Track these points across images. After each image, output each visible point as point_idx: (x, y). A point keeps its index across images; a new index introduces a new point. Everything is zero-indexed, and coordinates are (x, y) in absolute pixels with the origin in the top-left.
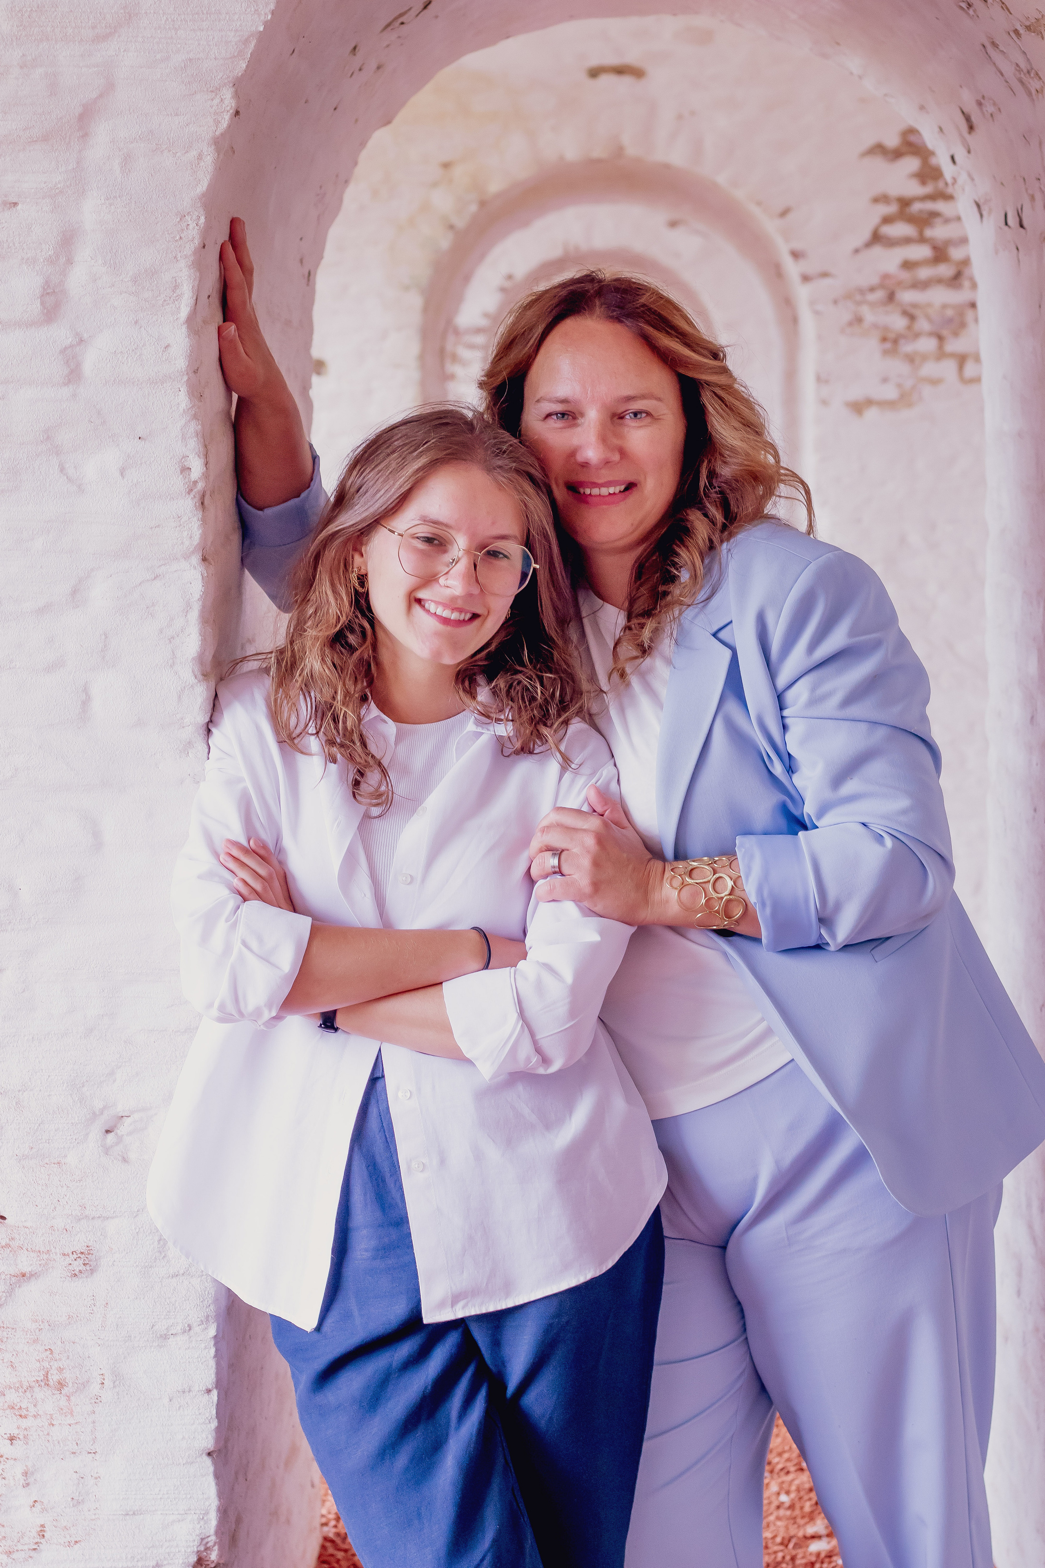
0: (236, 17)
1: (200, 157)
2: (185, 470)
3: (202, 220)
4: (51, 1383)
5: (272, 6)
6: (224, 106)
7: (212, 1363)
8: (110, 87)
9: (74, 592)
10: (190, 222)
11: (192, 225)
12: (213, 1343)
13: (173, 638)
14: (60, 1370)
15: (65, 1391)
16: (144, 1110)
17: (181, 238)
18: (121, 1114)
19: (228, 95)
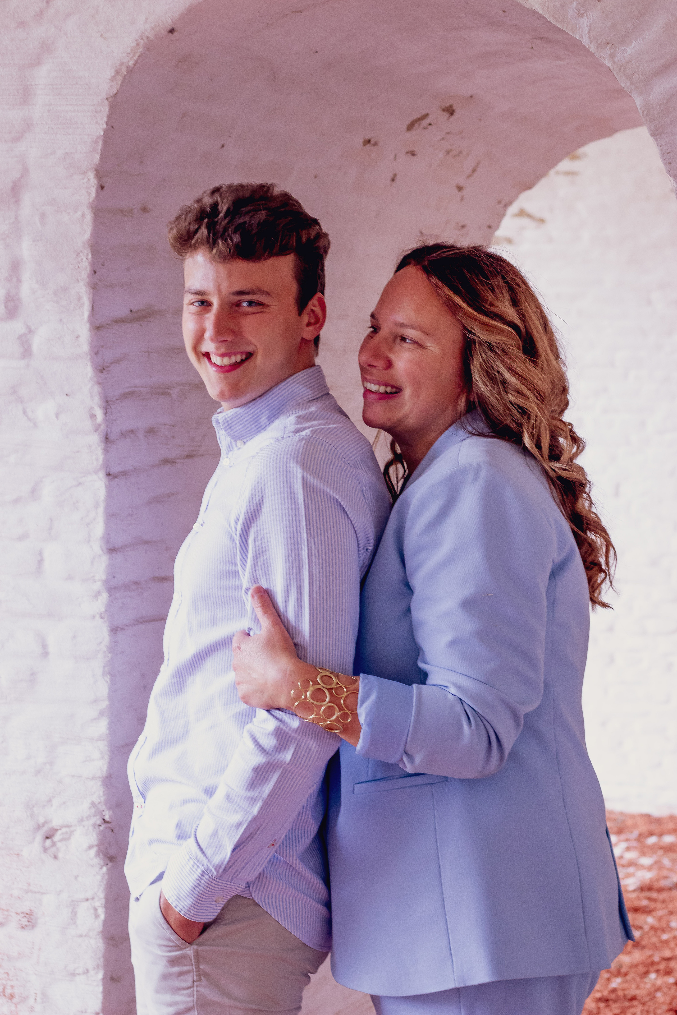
0: (87, 126)
1: (83, 216)
2: (93, 416)
3: (90, 256)
4: (6, 994)
5: (105, 119)
6: (91, 183)
7: (100, 996)
8: (25, 171)
9: (33, 491)
10: (83, 257)
11: (84, 259)
12: (101, 983)
13: (89, 524)
14: (12, 987)
15: (14, 1000)
16: (68, 826)
17: (79, 267)
18: (56, 828)
19: (91, 175)
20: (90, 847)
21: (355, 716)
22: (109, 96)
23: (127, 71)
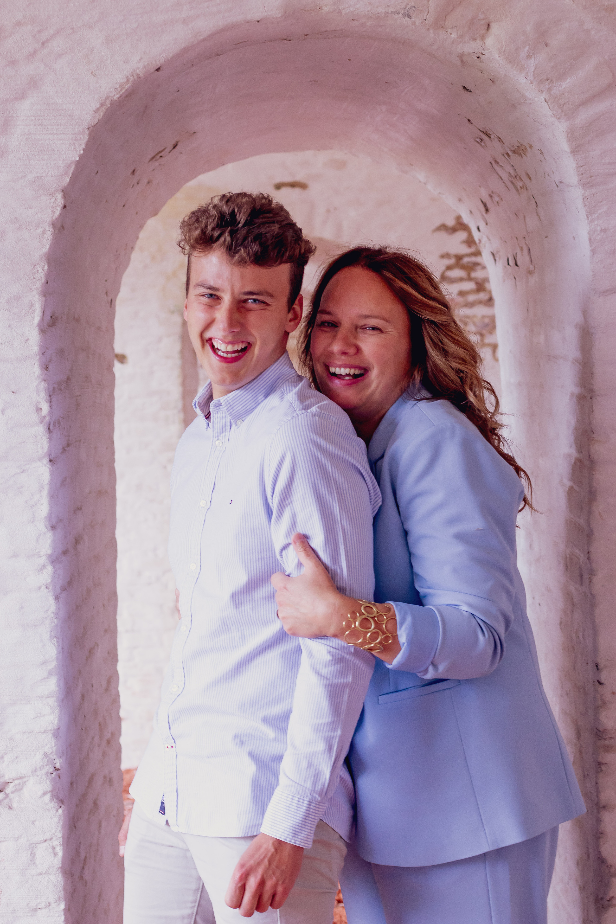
0: (63, 152)
1: (44, 232)
2: (39, 410)
3: (46, 267)
5: (83, 146)
6: (57, 203)
10: (39, 269)
11: (40, 270)
12: (63, 913)
13: (33, 506)
16: (21, 778)
17: (34, 278)
18: (7, 781)
19: (59, 197)
20: (44, 794)
21: (395, 638)
22: (90, 126)
23: (111, 104)
